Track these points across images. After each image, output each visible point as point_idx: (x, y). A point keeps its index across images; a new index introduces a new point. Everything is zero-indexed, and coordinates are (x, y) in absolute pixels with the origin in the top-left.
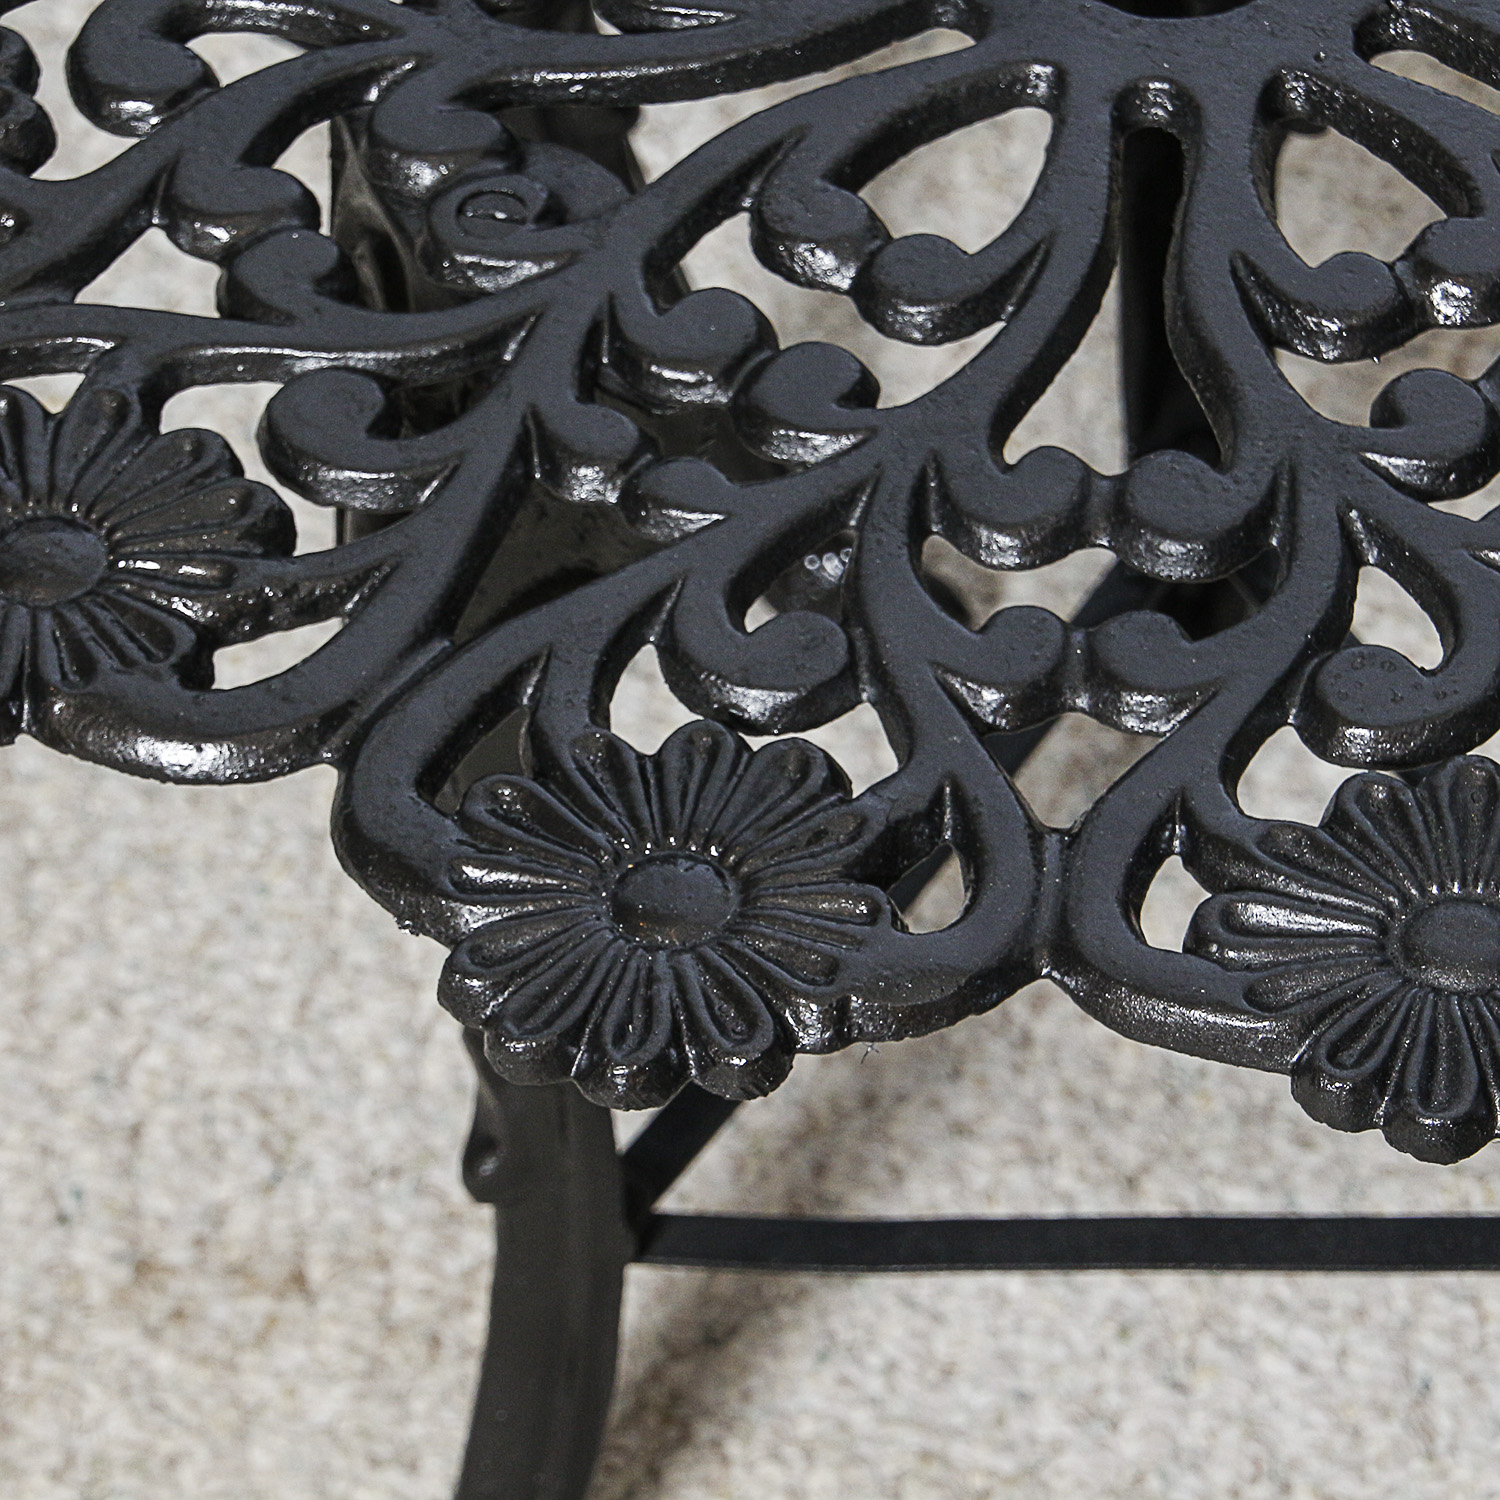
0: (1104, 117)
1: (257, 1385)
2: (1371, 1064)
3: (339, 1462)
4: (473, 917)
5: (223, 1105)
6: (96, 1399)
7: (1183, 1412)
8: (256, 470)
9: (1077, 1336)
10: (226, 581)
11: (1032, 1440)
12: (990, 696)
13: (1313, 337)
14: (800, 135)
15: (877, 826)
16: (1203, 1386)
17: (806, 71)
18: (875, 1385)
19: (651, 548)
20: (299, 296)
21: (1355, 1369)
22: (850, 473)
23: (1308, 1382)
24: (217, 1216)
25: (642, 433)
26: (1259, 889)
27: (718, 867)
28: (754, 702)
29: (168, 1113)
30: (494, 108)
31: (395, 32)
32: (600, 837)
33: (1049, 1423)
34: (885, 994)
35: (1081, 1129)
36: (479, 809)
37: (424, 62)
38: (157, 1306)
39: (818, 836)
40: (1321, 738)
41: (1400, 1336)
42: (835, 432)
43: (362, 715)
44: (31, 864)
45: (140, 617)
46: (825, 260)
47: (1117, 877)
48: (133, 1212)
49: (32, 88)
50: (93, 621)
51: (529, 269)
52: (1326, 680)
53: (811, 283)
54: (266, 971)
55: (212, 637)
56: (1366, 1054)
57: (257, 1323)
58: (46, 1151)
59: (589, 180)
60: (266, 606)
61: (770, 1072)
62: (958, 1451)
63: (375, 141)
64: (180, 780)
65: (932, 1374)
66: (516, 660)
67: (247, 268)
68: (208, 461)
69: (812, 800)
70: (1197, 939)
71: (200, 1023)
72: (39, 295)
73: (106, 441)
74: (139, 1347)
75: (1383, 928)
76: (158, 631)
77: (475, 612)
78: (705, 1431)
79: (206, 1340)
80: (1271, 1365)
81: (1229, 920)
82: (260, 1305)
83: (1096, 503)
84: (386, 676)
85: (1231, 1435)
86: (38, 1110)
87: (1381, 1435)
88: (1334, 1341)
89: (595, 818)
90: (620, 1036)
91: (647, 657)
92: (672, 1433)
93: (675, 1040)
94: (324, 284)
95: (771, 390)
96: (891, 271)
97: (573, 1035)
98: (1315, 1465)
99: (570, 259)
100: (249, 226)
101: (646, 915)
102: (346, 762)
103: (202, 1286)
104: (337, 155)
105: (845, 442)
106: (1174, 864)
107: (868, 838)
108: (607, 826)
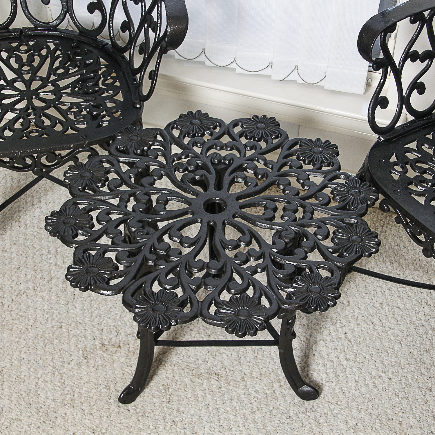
0: (206, 224)
1: (115, 357)
2: (234, 327)
3: (124, 366)
4: (137, 311)
5: (112, 327)
6: (98, 359)
7: (214, 361)
8: (115, 261)
9: (203, 353)
10: (111, 273)
11: (199, 364)
12: (194, 286)
13: (228, 248)
14: (174, 225)
15: (181, 301)
16: (217, 358)
17: (175, 219)
18: (182, 358)
19: (157, 270)
20: (120, 242)
21: (233, 356)
22: (179, 262)
23: (228, 357)
24: (111, 339)
25: (156, 258)
26: (222, 308)
27: (164, 305)
28: (168, 287)
29: (106, 328)
30: (141, 222)
31: (131, 214)
32: (151, 302)
33: (200, 362)
34: (181, 319)
35: (204, 330)
36: (138, 299)
37: (134, 217)
38: (104, 349)
39: (175, 302)
40: (229, 291)
41: (238, 352)
42: (177, 257)
43: (125, 288)
44: (92, 300)
45: (102, 277)
46: (176, 239)
47: (207, 307)
48: (102, 339)
49: (92, 220)
50: (97, 278)
51: (145, 240)
52: (229, 285)
53: (175, 241)
54: (116, 312)
55: (109, 279)
56: (233, 326)
57: (115, 351)
58: (93, 332)
59: (152, 230)
60: (115, 276)
61: (169, 328)
62: (190, 365)
63: (128, 226)
64: (106, 295)
65: (188, 357)
66: (142, 282)
67: (114, 240)
68: (109, 260)
69: (174, 298)
70: (215, 313)
71: (109, 318)
72: (92, 242)
73: (99, 258)
74: (103, 353)
75: (235, 312)
76: (104, 279)
77: (138, 276)
78: (163, 363)
79: (110, 353)
80: (224, 355)
81: (219, 311)
82: (116, 349)
83: (205, 265)
84: (128, 284)
85: (220, 363)
86: (92, 327)
87: (235, 363)
88: (231, 353)
89: (150, 300)
90: (153, 324)
91: (157, 281)
92: (160, 363)
93: (159, 324)
94: (122, 241)
95: (171, 253)
96: (183, 240)
97: (147, 324)
98: (228, 366)
99: (149, 238)
100: (115, 235)
101: (156, 310)
102: (123, 293)
103: (109, 347)
104: (124, 227)
105: (178, 259)
106: (213, 305)
107: (180, 302)
108: (152, 301)
